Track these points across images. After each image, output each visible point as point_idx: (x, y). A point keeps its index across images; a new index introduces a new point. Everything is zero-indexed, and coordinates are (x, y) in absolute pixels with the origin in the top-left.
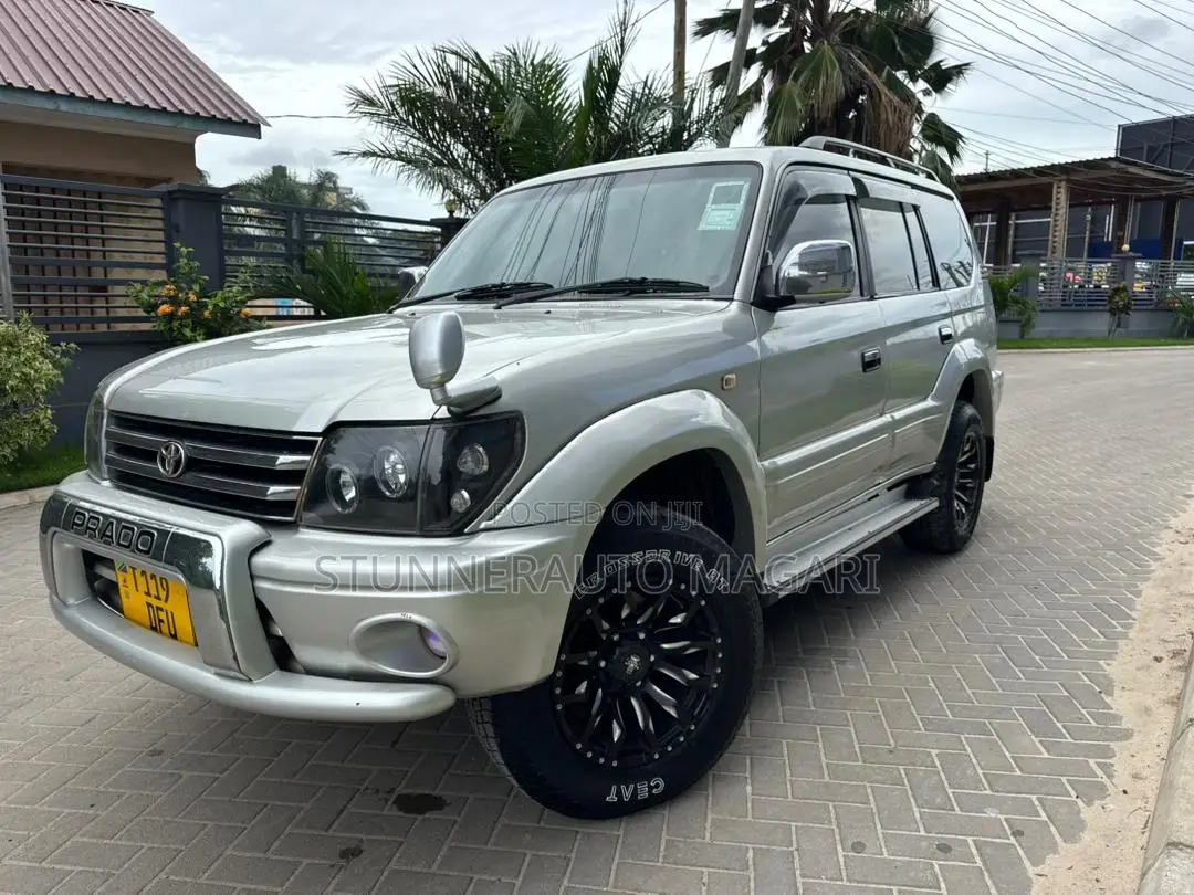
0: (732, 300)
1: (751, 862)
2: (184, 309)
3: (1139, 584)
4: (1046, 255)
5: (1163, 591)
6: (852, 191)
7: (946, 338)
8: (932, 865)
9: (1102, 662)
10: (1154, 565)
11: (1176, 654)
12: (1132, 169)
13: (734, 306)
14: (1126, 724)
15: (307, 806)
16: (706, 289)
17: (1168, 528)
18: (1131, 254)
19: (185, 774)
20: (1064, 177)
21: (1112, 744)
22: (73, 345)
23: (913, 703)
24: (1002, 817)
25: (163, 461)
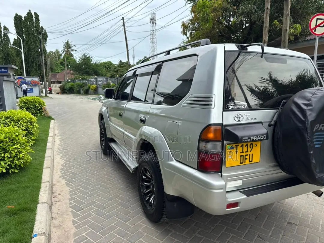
9: (71, 190)
11: (56, 197)
21: (62, 175)
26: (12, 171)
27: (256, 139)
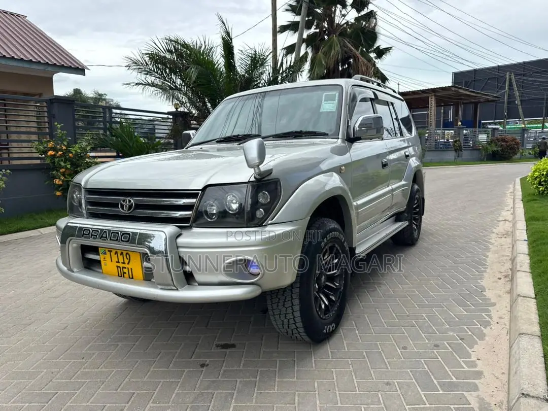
0: (338, 138)
1: (366, 356)
2: (60, 153)
3: (486, 253)
4: (428, 127)
5: (496, 255)
6: (373, 97)
7: (407, 156)
8: (434, 352)
9: (479, 281)
10: (491, 246)
11: (506, 277)
12: (461, 91)
13: (340, 141)
14: (493, 301)
15: (179, 351)
16: (327, 134)
17: (493, 233)
18: (462, 126)
19: (120, 344)
20: (433, 94)
21: (489, 308)
22: (8, 171)
23: (411, 299)
24: (455, 335)
25: (122, 206)
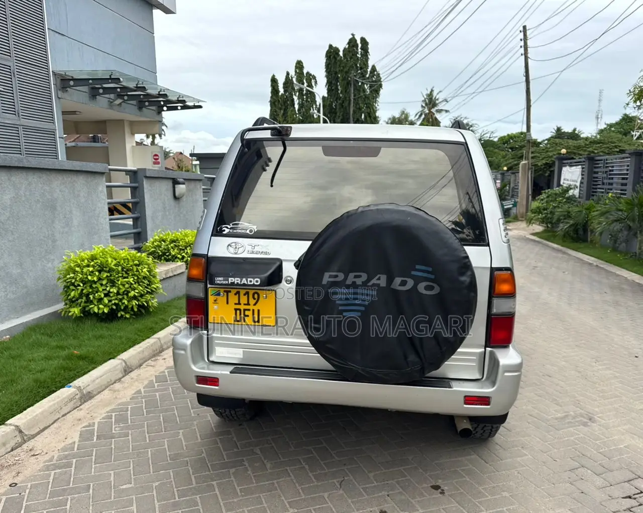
26: (121, 315)
27: (239, 283)
